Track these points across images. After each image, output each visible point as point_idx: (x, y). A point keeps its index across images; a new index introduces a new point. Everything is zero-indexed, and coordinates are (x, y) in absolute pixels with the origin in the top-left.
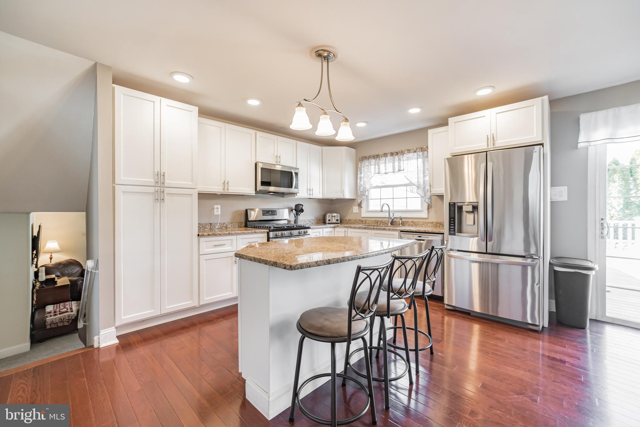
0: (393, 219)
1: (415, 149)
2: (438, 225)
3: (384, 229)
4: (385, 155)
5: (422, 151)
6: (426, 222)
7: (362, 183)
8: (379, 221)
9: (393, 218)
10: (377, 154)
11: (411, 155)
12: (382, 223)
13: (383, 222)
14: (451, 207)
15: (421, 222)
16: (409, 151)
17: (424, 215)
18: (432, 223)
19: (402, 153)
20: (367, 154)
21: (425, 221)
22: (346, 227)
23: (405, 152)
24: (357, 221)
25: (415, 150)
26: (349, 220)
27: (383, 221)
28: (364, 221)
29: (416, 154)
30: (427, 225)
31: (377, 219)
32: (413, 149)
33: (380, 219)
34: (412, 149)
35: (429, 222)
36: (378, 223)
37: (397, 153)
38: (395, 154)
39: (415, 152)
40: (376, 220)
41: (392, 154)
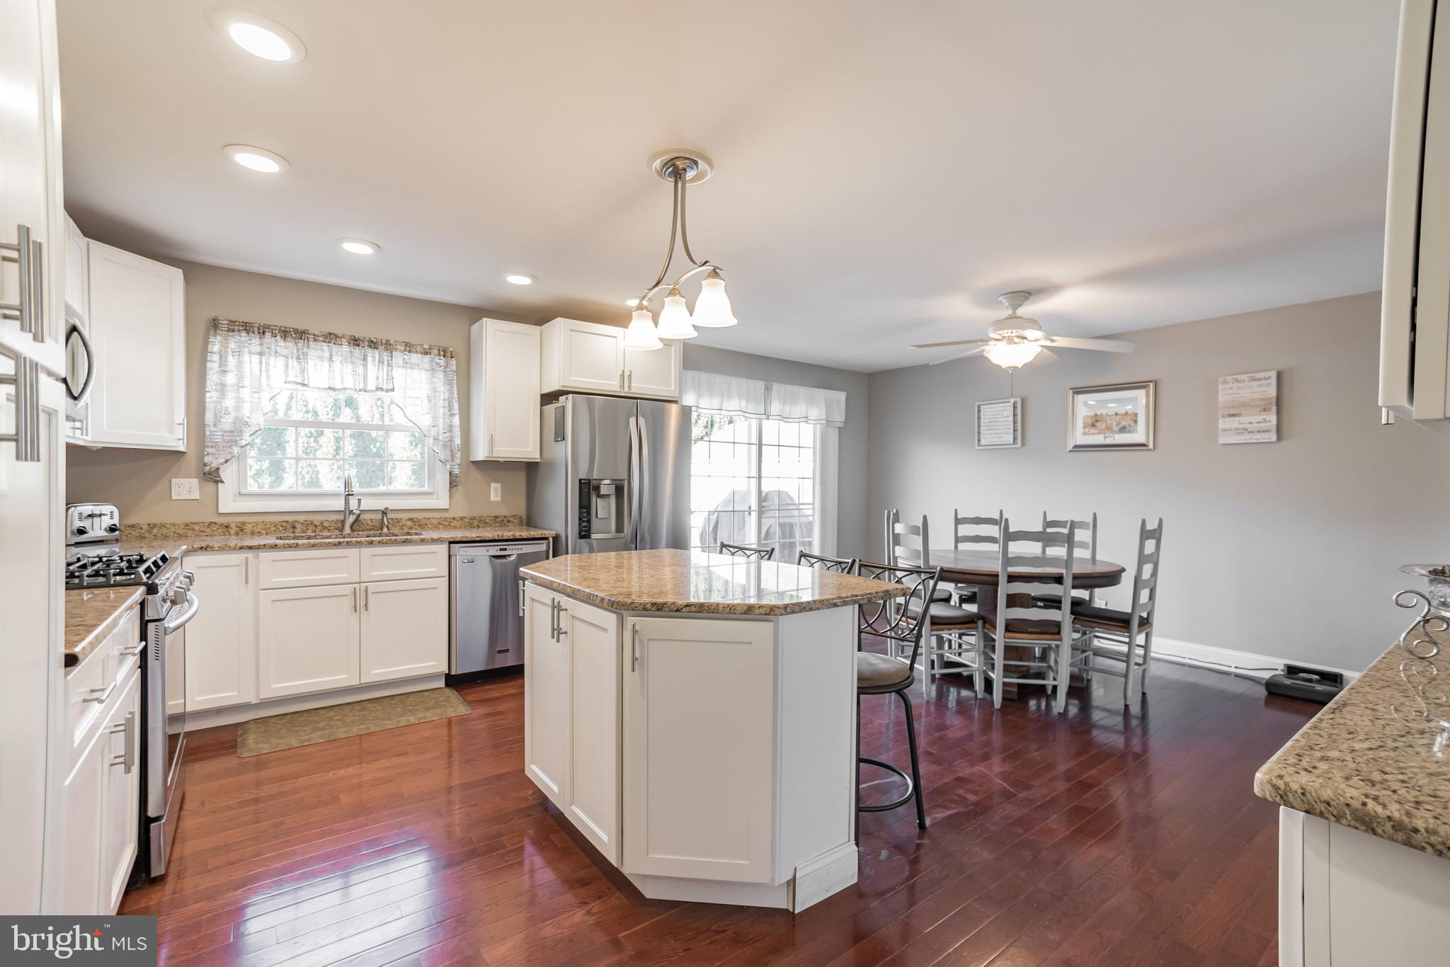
0: (359, 515)
1: (426, 346)
2: (475, 523)
3: (405, 542)
4: (331, 338)
5: (444, 356)
6: (446, 518)
7: (229, 403)
8: (302, 524)
9: (358, 512)
10: (301, 327)
11: (415, 358)
12: (312, 527)
13: (316, 526)
14: (583, 486)
15: (434, 518)
16: (409, 347)
17: (442, 501)
18: (462, 518)
19: (389, 346)
20: (258, 318)
21: (444, 515)
22: (250, 548)
23: (396, 345)
24: (196, 527)
25: (425, 349)
26: (152, 526)
27: (316, 523)
28: (233, 526)
29: (427, 358)
30: (449, 525)
31: (290, 518)
32: (422, 345)
33: (301, 518)
34: (420, 345)
35: (454, 519)
36: (294, 527)
37: (373, 344)
38: (366, 343)
39: (426, 353)
40: (287, 522)
41: (355, 342)
